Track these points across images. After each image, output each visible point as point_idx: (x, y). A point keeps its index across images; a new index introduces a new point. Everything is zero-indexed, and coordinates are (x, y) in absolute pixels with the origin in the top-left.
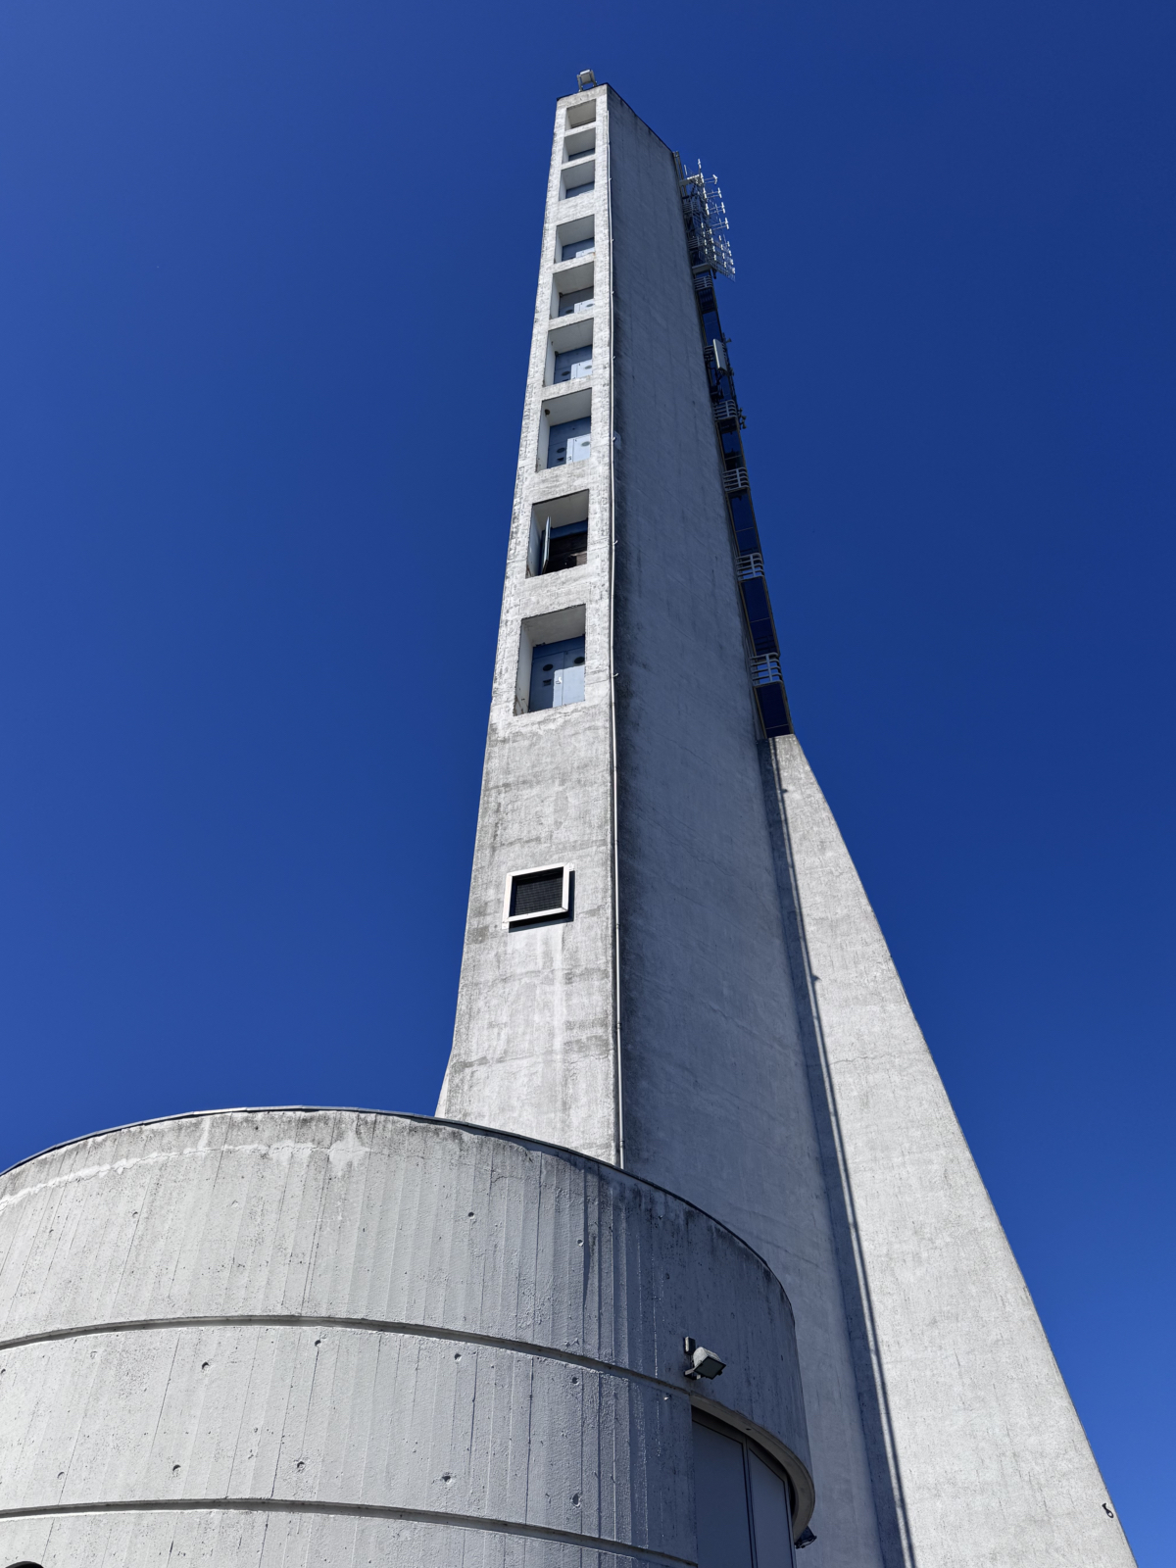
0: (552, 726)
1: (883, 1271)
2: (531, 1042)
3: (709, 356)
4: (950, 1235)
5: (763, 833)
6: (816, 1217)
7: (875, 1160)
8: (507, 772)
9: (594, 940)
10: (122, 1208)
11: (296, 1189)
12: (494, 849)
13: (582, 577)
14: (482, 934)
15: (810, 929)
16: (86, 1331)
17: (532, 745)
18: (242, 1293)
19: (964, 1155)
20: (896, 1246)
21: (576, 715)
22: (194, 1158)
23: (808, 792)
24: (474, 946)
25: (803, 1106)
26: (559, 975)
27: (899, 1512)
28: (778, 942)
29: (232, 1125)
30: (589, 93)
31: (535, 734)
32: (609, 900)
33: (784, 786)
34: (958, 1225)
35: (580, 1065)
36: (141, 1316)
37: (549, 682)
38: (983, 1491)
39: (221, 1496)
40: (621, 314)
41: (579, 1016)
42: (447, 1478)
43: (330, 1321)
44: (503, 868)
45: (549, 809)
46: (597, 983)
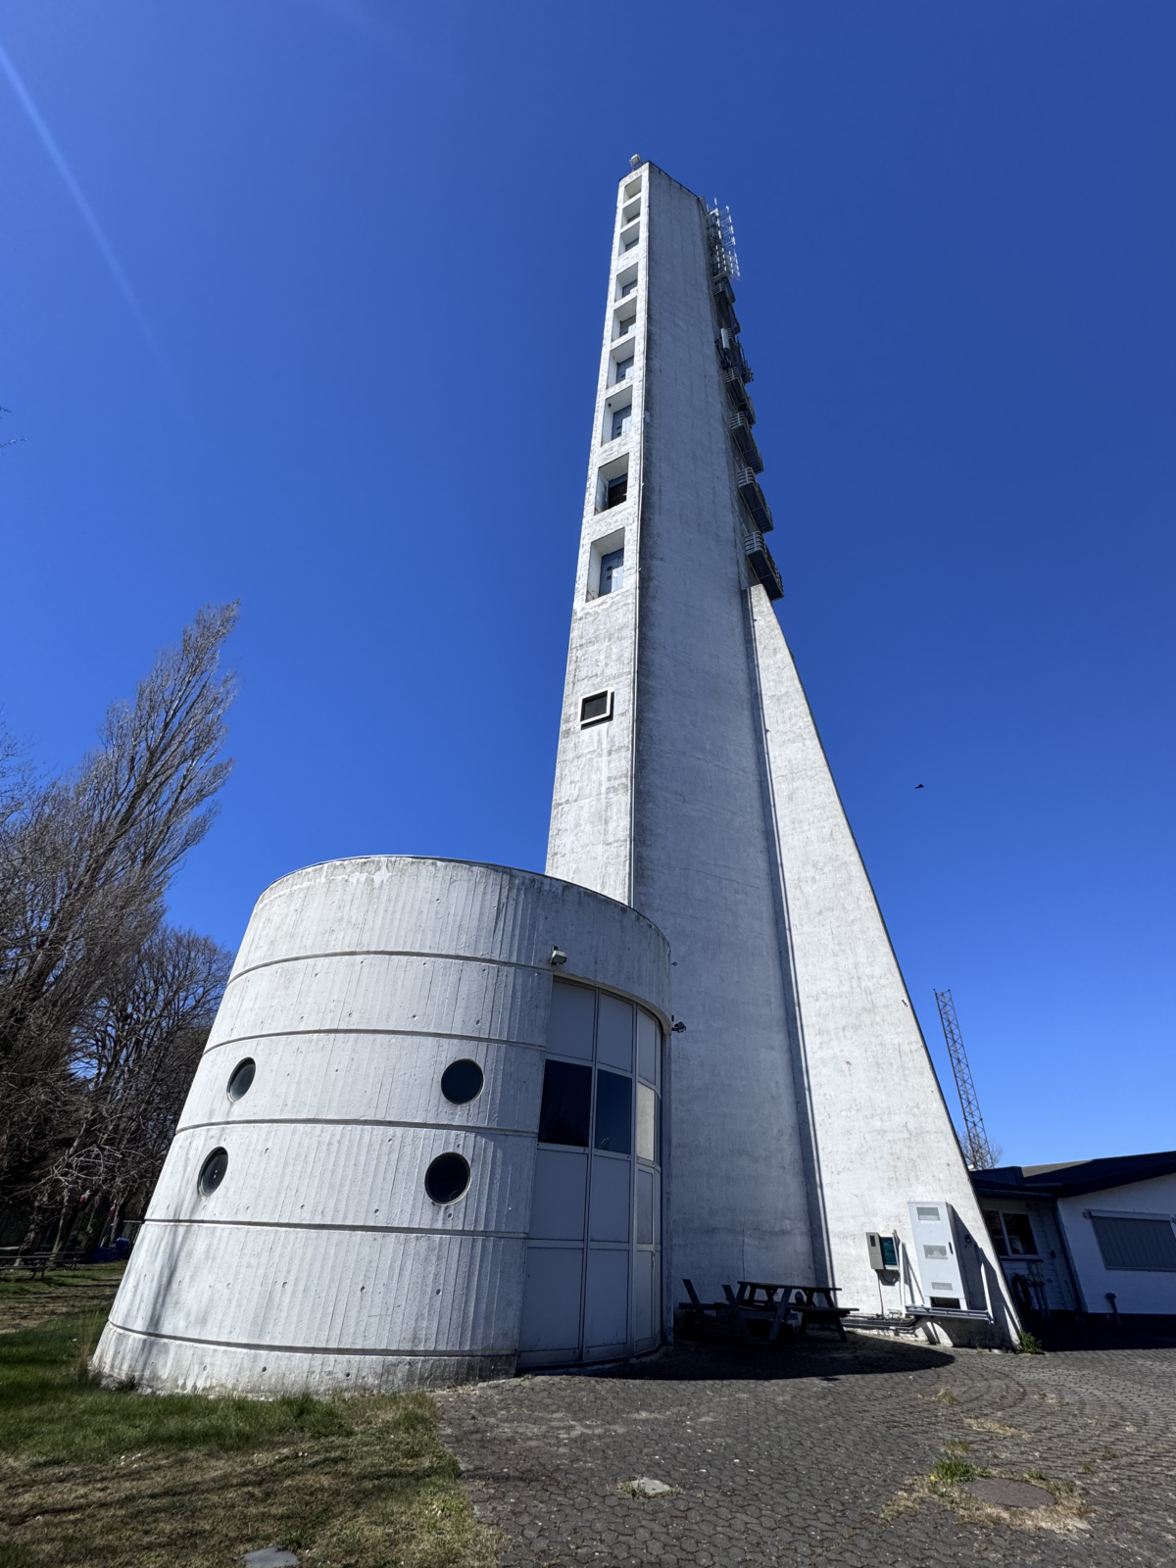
0: (605, 606)
1: (796, 888)
2: (590, 790)
3: (718, 342)
4: (832, 866)
5: (742, 648)
6: (761, 863)
7: (794, 829)
8: (581, 638)
9: (623, 730)
10: (292, 908)
11: (358, 895)
12: (574, 684)
13: (624, 510)
14: (568, 732)
15: (766, 702)
16: (276, 962)
17: (595, 619)
18: (333, 943)
19: (843, 822)
20: (803, 874)
21: (618, 597)
22: (320, 883)
23: (768, 619)
24: (564, 740)
25: (757, 804)
26: (605, 752)
27: (797, 1008)
28: (747, 713)
29: (335, 867)
30: (638, 171)
31: (596, 613)
32: (631, 706)
33: (755, 617)
34: (837, 860)
35: (614, 799)
36: (295, 956)
37: (610, 578)
38: (841, 997)
39: (317, 1028)
40: (653, 329)
41: (614, 773)
42: (414, 1017)
43: (368, 953)
44: (579, 694)
45: (602, 657)
46: (623, 754)
